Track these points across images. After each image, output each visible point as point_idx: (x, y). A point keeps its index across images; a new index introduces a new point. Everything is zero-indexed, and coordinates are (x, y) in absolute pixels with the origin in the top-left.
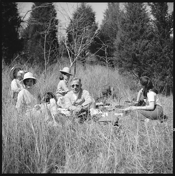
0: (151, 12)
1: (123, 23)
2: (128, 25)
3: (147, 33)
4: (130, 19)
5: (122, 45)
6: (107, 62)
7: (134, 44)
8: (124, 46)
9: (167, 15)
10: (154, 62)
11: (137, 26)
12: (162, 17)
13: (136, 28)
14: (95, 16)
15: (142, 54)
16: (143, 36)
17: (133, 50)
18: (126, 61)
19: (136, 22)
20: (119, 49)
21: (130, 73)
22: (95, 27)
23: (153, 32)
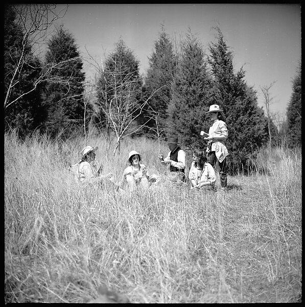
0: (213, 72)
1: (178, 85)
2: (185, 87)
4: (187, 80)
5: (178, 113)
6: (158, 134)
7: (192, 113)
8: (180, 115)
11: (195, 89)
12: (225, 79)
13: (194, 91)
14: (139, 67)
15: (201, 125)
17: (190, 120)
18: (183, 133)
19: (195, 85)
20: (174, 117)
21: (188, 148)
22: (139, 82)
23: (214, 97)
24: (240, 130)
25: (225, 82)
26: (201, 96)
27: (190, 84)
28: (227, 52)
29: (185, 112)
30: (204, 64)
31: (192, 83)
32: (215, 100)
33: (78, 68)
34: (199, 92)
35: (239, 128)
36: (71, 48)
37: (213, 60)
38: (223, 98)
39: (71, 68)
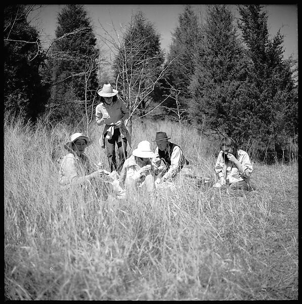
0: (244, 38)
1: (202, 55)
2: (210, 58)
3: (237, 71)
4: (212, 50)
5: (201, 90)
6: (179, 116)
7: (218, 88)
8: (204, 92)
9: (267, 42)
10: (249, 114)
11: (223, 60)
12: (258, 47)
13: (221, 63)
15: (230, 103)
16: (232, 76)
17: (217, 97)
18: (208, 113)
19: (222, 55)
20: (196, 95)
21: (215, 132)
22: (160, 59)
23: (246, 69)
24: (278, 109)
25: (259, 50)
26: (229, 68)
27: (216, 54)
28: (261, 13)
29: (211, 88)
30: (233, 30)
31: (219, 52)
32: (247, 73)
33: (90, 44)
34: (227, 62)
35: (278, 106)
36: (82, 21)
37: (244, 24)
38: (257, 70)
39: (83, 44)
